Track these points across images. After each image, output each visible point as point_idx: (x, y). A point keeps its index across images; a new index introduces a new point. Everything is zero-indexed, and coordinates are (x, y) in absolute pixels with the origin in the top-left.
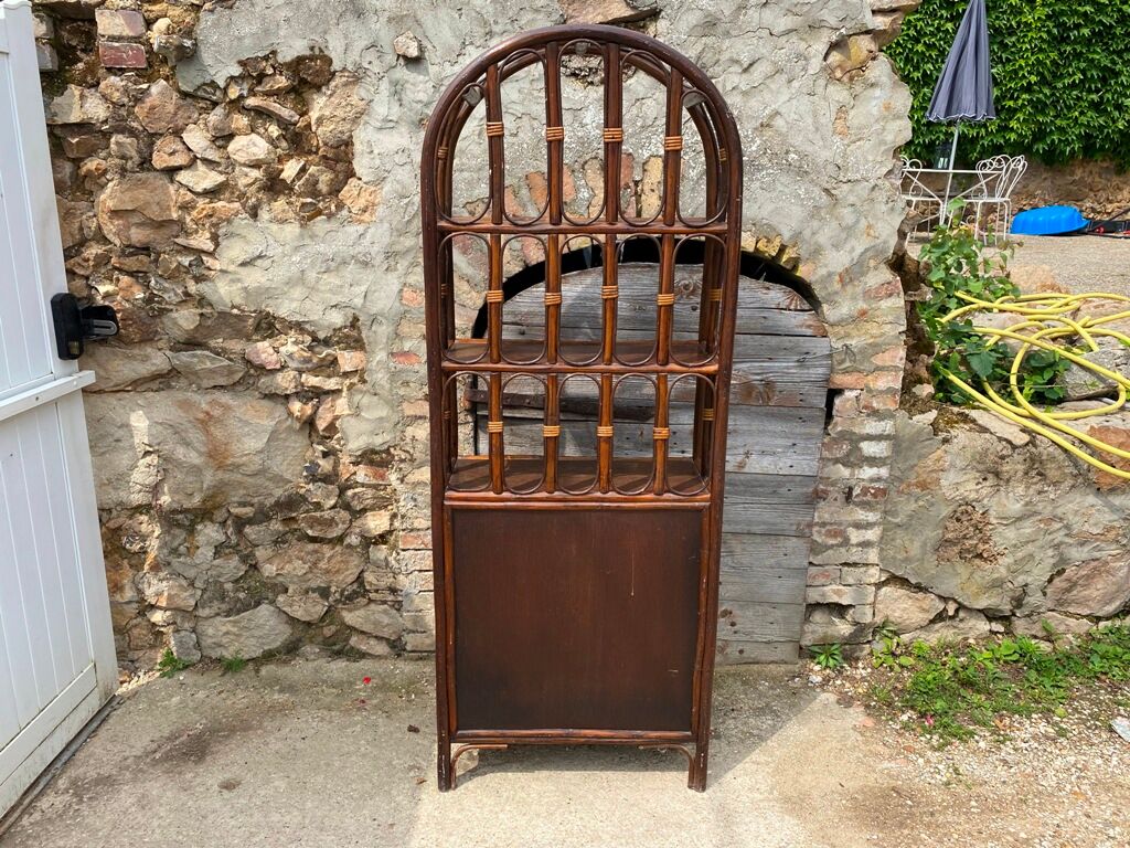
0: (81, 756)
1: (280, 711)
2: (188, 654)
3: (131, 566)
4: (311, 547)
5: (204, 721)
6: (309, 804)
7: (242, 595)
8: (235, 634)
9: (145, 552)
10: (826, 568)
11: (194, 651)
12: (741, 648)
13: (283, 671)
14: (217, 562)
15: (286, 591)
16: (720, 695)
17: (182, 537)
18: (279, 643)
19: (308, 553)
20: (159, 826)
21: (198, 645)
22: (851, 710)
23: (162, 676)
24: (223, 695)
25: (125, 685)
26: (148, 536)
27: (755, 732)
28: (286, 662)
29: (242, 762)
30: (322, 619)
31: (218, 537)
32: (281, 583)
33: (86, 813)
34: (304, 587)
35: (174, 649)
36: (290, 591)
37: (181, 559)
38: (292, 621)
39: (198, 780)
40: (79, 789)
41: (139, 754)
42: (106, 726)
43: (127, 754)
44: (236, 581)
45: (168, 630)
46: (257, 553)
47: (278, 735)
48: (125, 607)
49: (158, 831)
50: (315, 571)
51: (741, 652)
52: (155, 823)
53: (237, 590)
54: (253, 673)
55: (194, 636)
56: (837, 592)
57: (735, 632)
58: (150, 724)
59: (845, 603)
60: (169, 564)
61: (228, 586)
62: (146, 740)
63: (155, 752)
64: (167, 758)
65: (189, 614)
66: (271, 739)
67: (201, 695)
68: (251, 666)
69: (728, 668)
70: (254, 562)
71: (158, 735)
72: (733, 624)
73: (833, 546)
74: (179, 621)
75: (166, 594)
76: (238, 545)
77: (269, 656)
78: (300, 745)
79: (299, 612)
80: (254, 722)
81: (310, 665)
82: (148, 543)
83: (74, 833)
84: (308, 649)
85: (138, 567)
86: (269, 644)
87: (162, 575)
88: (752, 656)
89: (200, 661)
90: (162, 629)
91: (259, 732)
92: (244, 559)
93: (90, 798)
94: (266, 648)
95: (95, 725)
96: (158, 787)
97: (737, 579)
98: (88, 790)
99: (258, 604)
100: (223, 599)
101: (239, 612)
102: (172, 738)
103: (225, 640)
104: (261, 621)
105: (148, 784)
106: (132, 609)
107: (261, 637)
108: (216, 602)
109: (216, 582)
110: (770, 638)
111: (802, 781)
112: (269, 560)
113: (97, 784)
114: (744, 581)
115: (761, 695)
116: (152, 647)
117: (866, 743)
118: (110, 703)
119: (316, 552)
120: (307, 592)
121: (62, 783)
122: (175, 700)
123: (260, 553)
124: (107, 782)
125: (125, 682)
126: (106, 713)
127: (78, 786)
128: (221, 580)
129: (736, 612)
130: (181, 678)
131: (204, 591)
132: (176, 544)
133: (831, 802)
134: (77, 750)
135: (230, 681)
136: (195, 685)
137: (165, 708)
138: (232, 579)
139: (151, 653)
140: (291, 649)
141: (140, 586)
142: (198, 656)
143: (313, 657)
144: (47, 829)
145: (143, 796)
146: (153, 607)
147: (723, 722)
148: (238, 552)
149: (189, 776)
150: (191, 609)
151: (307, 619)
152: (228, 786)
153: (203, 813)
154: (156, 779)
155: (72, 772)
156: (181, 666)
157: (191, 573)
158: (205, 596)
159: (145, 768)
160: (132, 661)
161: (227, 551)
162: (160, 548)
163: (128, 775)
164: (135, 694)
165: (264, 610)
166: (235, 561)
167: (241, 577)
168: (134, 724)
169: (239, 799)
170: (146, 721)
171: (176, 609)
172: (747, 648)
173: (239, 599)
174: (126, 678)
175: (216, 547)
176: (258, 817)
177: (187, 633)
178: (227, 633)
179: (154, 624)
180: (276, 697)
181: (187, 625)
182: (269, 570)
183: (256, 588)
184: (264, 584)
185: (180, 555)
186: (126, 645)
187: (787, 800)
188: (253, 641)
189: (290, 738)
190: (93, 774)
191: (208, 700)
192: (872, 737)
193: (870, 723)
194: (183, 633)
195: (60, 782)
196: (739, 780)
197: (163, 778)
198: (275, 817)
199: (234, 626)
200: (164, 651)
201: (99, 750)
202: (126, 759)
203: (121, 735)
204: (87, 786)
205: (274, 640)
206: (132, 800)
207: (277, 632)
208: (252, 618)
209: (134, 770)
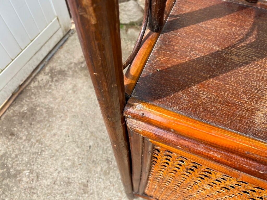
0: (56, 57)
18: (137, 20)
20: (79, 104)
33: (53, 88)
40: (53, 73)
41: (76, 61)
42: (66, 44)
43: (72, 61)
49: (78, 107)
52: (78, 102)
77: (132, 25)
83: (48, 97)
86: (133, 19)
93: (56, 80)
95: (62, 42)
98: (56, 75)
104: (130, 9)
105: (78, 80)
107: (130, 15)
113: (59, 74)
118: (68, 34)
121: (47, 69)
124: (62, 73)
126: (67, 37)
127: (52, 73)
144: (39, 92)
145: (75, 86)
154: (81, 78)
155: (52, 65)
159: (78, 71)
163: (71, 73)
165: (132, 3)
188: (126, 17)
190: (58, 68)
197: (84, 78)
201: (62, 56)
202: (71, 63)
203: (71, 50)
204: (55, 73)
205: (135, 18)
206: (70, 87)
207: (137, 14)
208: (126, 6)
209: (73, 70)
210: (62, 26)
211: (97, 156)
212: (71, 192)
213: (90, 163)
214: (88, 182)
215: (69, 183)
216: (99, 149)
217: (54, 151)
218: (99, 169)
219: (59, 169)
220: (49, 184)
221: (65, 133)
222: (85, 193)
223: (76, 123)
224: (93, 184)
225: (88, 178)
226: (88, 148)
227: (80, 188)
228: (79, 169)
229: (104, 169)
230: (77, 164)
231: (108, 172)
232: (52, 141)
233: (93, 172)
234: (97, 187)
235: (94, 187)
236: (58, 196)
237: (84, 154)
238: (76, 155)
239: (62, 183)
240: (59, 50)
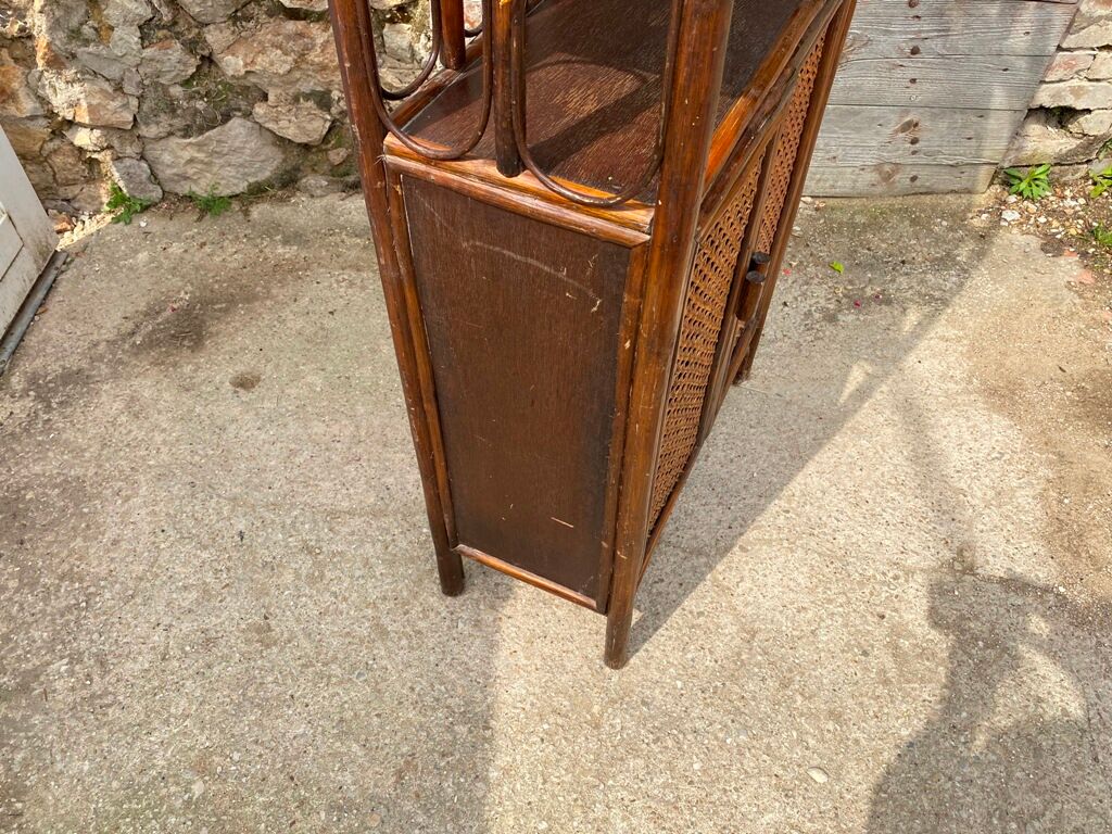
0: (32, 341)
1: (291, 271)
2: (143, 191)
3: (16, 60)
4: (291, 26)
5: (189, 288)
6: (361, 409)
7: (200, 105)
8: (202, 162)
9: (30, 37)
10: (1076, 53)
11: (151, 187)
12: (914, 173)
13: (281, 213)
14: (148, 52)
15: (265, 97)
16: (883, 241)
17: (82, 11)
18: (268, 174)
19: (289, 37)
20: (164, 442)
21: (154, 177)
22: (1062, 261)
23: (116, 220)
24: (207, 249)
25: (67, 234)
26: (26, 9)
27: (937, 294)
28: (282, 200)
29: (255, 348)
30: (325, 140)
31: (141, 11)
32: (255, 85)
33: (61, 425)
34: (291, 92)
35: (121, 184)
36: (271, 97)
37: (91, 48)
38: (282, 142)
39: (202, 375)
40: (41, 388)
41: (111, 337)
42: (56, 298)
43: (95, 337)
44: (187, 83)
45: (105, 157)
46: (209, 38)
47: (294, 306)
48: (30, 124)
49: (164, 449)
50: (304, 66)
51: (914, 179)
52: (159, 438)
53: (191, 98)
54: (241, 217)
55: (144, 165)
56: (1077, 92)
57: (914, 153)
58: (115, 293)
59: (1079, 107)
60: (74, 56)
61: (177, 91)
62: (117, 317)
63: (133, 333)
64: (152, 342)
65: (131, 132)
66: (286, 313)
67: (176, 249)
68: (236, 206)
69: (892, 201)
70: (206, 53)
71: (130, 308)
72: (914, 141)
73: (1100, 17)
74: (116, 143)
75: (84, 104)
76: (175, 23)
77: (257, 192)
78: (329, 323)
79: (290, 131)
80: (258, 289)
81: (318, 203)
82: (29, 20)
83: (50, 454)
84: (310, 180)
85: (27, 61)
86: (255, 174)
87: (70, 73)
88: (928, 184)
89: (163, 199)
90: (95, 156)
91: (268, 303)
92: (191, 46)
93: (61, 403)
94: (252, 180)
95: (40, 295)
96: (147, 384)
97: (941, 74)
98: (55, 391)
99: (227, 118)
100: (172, 109)
101: (201, 131)
102: (152, 312)
103: (190, 171)
104: (237, 144)
105: (135, 382)
106: (41, 128)
107: (241, 165)
108: (163, 117)
109: (157, 85)
110: (960, 159)
111: (1008, 363)
112: (229, 49)
113: (65, 384)
114: (953, 76)
115: (938, 240)
116: (90, 180)
117: (1086, 307)
118: (52, 265)
119: (301, 35)
120: (296, 99)
121: (17, 381)
122: (143, 256)
123: (215, 38)
124: (75, 379)
125: (66, 230)
126: (51, 278)
127: (39, 386)
128: (162, 80)
129: (925, 124)
130: (143, 224)
131: (141, 98)
132: (74, 22)
133: (1052, 393)
134: (24, 334)
135: (211, 227)
136: (165, 234)
137: (131, 269)
138: (178, 80)
139: (88, 189)
140: (288, 182)
141: (40, 92)
142: (157, 194)
143: (319, 192)
144: (12, 449)
145: (132, 399)
146: (71, 123)
147: (893, 281)
148: (178, 35)
149: (188, 369)
150: (129, 127)
151: (304, 140)
152: (244, 383)
153: (219, 422)
154: (144, 374)
155: (27, 366)
156: (138, 208)
157: (114, 71)
158: (145, 107)
159: (125, 358)
160: (68, 201)
161: (160, 34)
162: (51, 30)
163: (104, 369)
164: (84, 249)
165: (237, 125)
166: (176, 51)
167: (192, 76)
168: (94, 293)
169: (264, 400)
170: (110, 289)
171: (108, 128)
172: (923, 174)
173: (196, 111)
174: (65, 225)
175: (140, 27)
176: (294, 428)
177: (135, 162)
178: (191, 161)
179: (81, 149)
180: (280, 250)
181: (129, 150)
182: (233, 64)
183: (219, 93)
184: (229, 87)
185: (87, 42)
186: (50, 178)
187: (992, 392)
188: (230, 172)
189: (315, 313)
190: (55, 368)
191: (188, 257)
192: (1094, 298)
193: (1088, 278)
194: (128, 162)
195: (14, 380)
196: (926, 364)
197: (153, 372)
198: (318, 428)
199: (199, 151)
200: (109, 187)
201: (55, 333)
202: (96, 345)
203: (80, 309)
204: (51, 385)
205: (261, 169)
206: (118, 405)
207: (263, 157)
208: (223, 138)
209: (109, 361)
210: (29, 241)
211: (271, 549)
212: (226, 658)
213: (255, 572)
214: (266, 618)
215: (209, 643)
216: (270, 530)
217: (131, 584)
218: (289, 577)
219: (166, 620)
220: (147, 666)
221: (147, 529)
222: (268, 646)
223: (175, 491)
224: (285, 618)
225: (263, 611)
226: (238, 539)
227: (248, 641)
228: (229, 599)
229: (304, 572)
230: (218, 587)
231: (316, 574)
232: (112, 560)
233: (273, 590)
234: (298, 620)
235: (292, 623)
236: (188, 683)
237: (230, 558)
238: (207, 567)
239: (188, 648)
240: (37, 318)
